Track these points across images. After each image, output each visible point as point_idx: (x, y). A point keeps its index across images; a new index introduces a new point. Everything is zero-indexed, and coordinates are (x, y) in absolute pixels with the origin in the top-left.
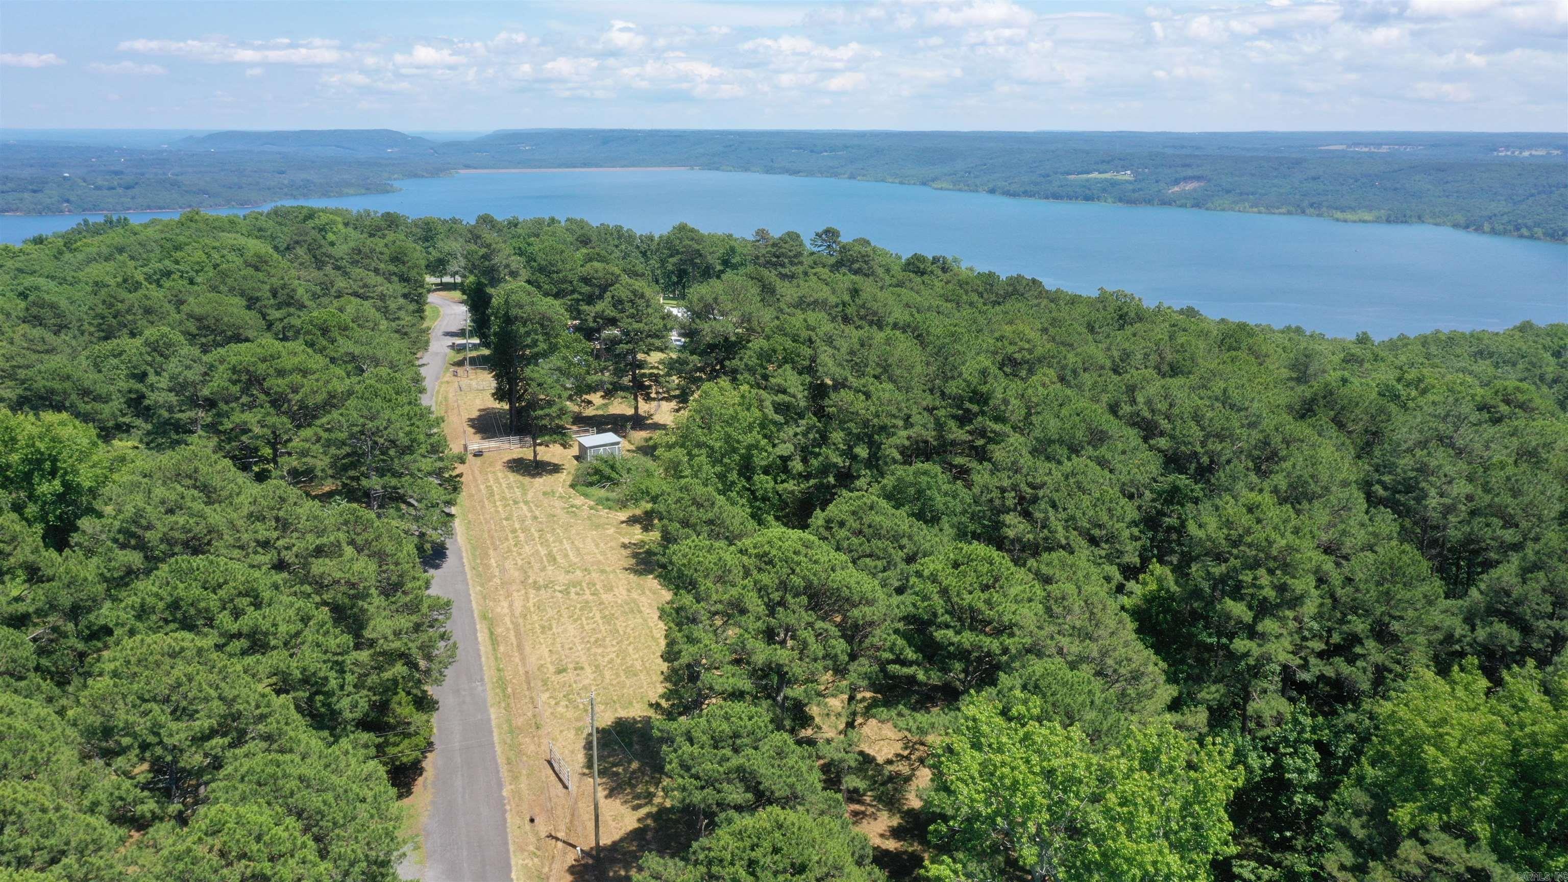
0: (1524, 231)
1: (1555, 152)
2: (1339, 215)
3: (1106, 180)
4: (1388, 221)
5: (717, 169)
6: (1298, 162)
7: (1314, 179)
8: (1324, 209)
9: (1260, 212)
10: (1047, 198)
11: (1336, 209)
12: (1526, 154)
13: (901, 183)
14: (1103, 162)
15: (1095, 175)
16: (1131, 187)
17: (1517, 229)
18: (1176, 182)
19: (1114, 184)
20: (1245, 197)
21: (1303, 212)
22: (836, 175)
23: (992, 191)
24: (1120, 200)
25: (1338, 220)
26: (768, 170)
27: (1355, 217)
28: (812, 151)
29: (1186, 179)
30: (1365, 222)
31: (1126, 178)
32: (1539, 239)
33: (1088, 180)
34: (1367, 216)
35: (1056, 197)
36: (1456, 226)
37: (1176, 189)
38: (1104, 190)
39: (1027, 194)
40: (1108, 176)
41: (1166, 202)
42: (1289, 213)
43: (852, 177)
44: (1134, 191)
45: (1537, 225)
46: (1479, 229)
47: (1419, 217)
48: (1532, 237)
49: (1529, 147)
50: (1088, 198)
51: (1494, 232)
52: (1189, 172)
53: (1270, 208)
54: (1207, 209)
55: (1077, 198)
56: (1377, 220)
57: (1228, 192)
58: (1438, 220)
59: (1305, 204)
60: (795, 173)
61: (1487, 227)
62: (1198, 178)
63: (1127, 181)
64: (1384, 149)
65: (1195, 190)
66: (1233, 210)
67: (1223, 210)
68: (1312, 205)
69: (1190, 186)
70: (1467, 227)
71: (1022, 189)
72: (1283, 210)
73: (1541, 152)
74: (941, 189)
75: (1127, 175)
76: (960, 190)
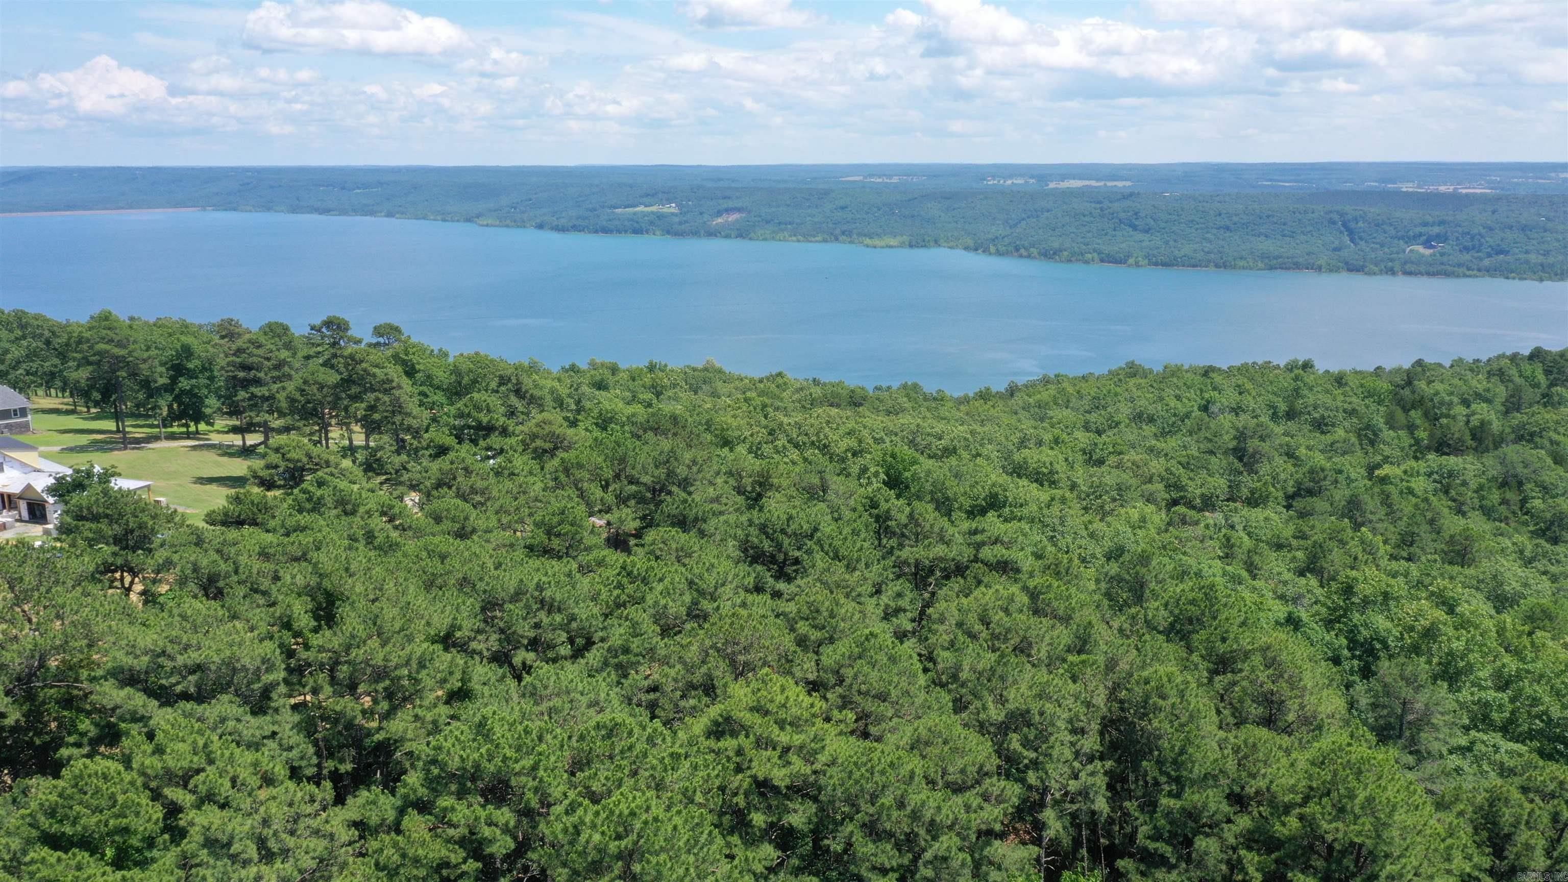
0: (1022, 251)
1: (1032, 181)
2: (868, 241)
3: (652, 213)
4: (911, 246)
5: (235, 210)
6: (826, 193)
7: (843, 208)
8: (855, 236)
9: (799, 241)
10: (596, 232)
11: (865, 235)
12: (1009, 182)
13: (444, 220)
14: (647, 195)
15: (641, 208)
16: (677, 220)
17: (1017, 249)
18: (719, 214)
19: (660, 216)
20: (783, 226)
21: (837, 239)
22: (372, 213)
23: (540, 227)
24: (668, 232)
25: (868, 246)
26: (294, 210)
27: (883, 243)
28: (343, 188)
29: (728, 211)
30: (891, 247)
31: (672, 210)
32: (1035, 258)
33: (635, 214)
34: (893, 242)
35: (606, 231)
36: (966, 248)
37: (720, 220)
38: (651, 223)
39: (575, 228)
40: (654, 209)
41: (712, 234)
42: (825, 241)
43: (390, 215)
44: (680, 223)
45: (1033, 245)
46: (986, 251)
47: (936, 242)
48: (1029, 256)
49: (1011, 177)
50: (637, 231)
51: (999, 253)
52: (730, 204)
53: (807, 237)
54: (751, 239)
55: (626, 232)
56: (901, 245)
57: (768, 222)
58: (952, 244)
59: (838, 231)
60: (326, 211)
61: (992, 249)
62: (739, 210)
63: (673, 214)
64: (895, 180)
65: (737, 220)
66: (773, 239)
67: (765, 239)
68: (843, 233)
69: (733, 217)
70: (976, 249)
71: (571, 224)
72: (819, 238)
73: (1020, 181)
74: (487, 225)
75: (672, 208)
76: (507, 226)
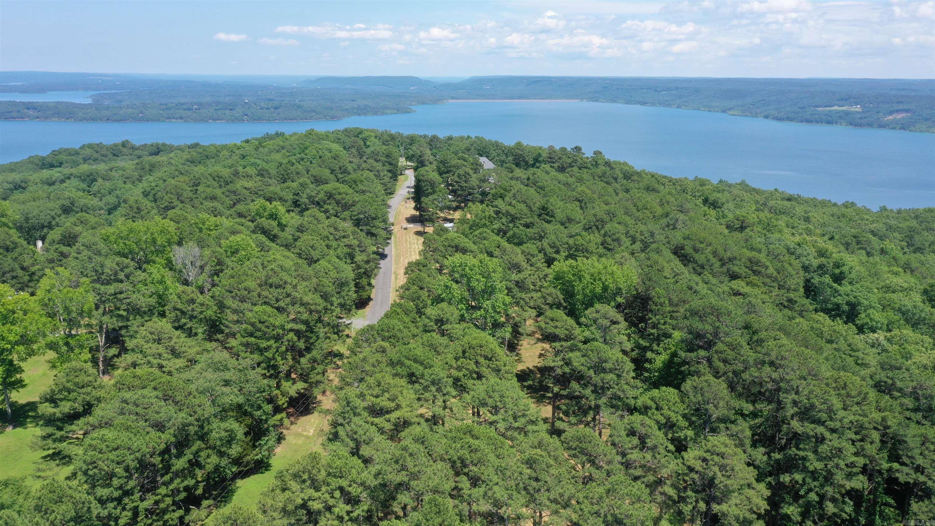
3: (843, 111)
5: (597, 101)
10: (802, 122)
13: (709, 111)
14: (843, 99)
15: (836, 108)
16: (859, 116)
18: (891, 113)
19: (847, 113)
22: (669, 105)
23: (767, 117)
24: (851, 124)
26: (628, 102)
28: (656, 91)
29: (897, 111)
31: (857, 110)
33: (830, 111)
35: (808, 121)
37: (891, 117)
38: (841, 117)
39: (789, 119)
40: (844, 108)
41: (882, 126)
43: (679, 107)
44: (861, 118)
50: (829, 122)
52: (901, 107)
54: (910, 131)
55: (822, 122)
60: (644, 103)
62: (907, 111)
63: (857, 112)
65: (903, 118)
69: (899, 116)
71: (786, 116)
74: (734, 115)
75: (858, 108)
76: (746, 116)
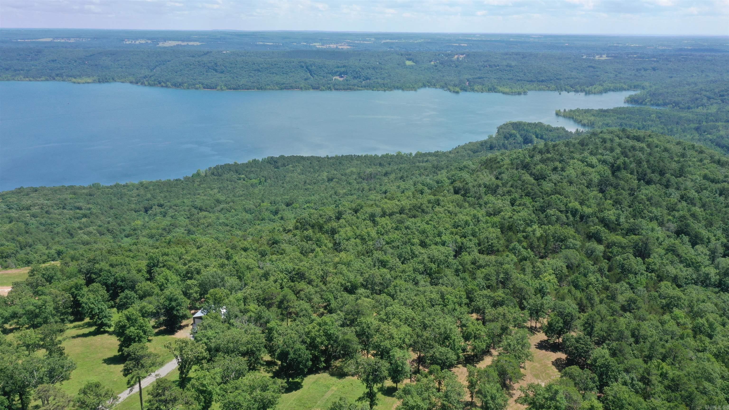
0: (163, 84)
1: (149, 42)
2: (74, 80)
4: (99, 82)
7: (53, 60)
8: (65, 77)
9: (30, 81)
11: (71, 76)
12: (137, 42)
17: (160, 83)
20: (18, 72)
21: (54, 79)
25: (74, 83)
27: (83, 81)
30: (88, 83)
32: (170, 87)
34: (89, 80)
36: (131, 82)
42: (47, 80)
45: (167, 81)
46: (143, 84)
47: (113, 79)
48: (167, 86)
49: (137, 39)
51: (150, 85)
53: (35, 77)
56: (94, 82)
57: (7, 69)
58: (122, 80)
59: (54, 75)
61: (146, 83)
64: (72, 41)
66: (13, 79)
67: (8, 80)
68: (57, 75)
70: (137, 83)
72: (43, 78)
73: (143, 42)
